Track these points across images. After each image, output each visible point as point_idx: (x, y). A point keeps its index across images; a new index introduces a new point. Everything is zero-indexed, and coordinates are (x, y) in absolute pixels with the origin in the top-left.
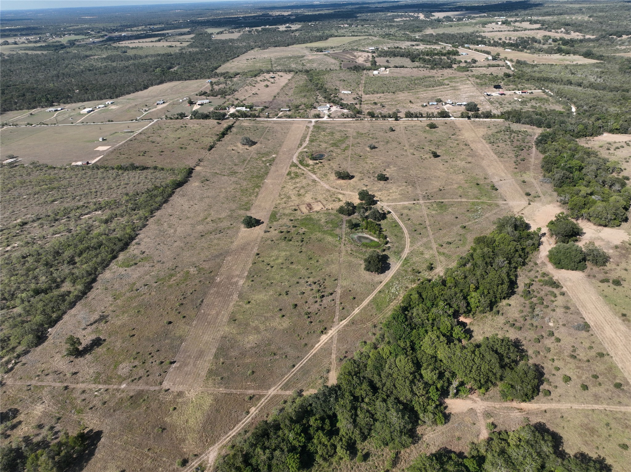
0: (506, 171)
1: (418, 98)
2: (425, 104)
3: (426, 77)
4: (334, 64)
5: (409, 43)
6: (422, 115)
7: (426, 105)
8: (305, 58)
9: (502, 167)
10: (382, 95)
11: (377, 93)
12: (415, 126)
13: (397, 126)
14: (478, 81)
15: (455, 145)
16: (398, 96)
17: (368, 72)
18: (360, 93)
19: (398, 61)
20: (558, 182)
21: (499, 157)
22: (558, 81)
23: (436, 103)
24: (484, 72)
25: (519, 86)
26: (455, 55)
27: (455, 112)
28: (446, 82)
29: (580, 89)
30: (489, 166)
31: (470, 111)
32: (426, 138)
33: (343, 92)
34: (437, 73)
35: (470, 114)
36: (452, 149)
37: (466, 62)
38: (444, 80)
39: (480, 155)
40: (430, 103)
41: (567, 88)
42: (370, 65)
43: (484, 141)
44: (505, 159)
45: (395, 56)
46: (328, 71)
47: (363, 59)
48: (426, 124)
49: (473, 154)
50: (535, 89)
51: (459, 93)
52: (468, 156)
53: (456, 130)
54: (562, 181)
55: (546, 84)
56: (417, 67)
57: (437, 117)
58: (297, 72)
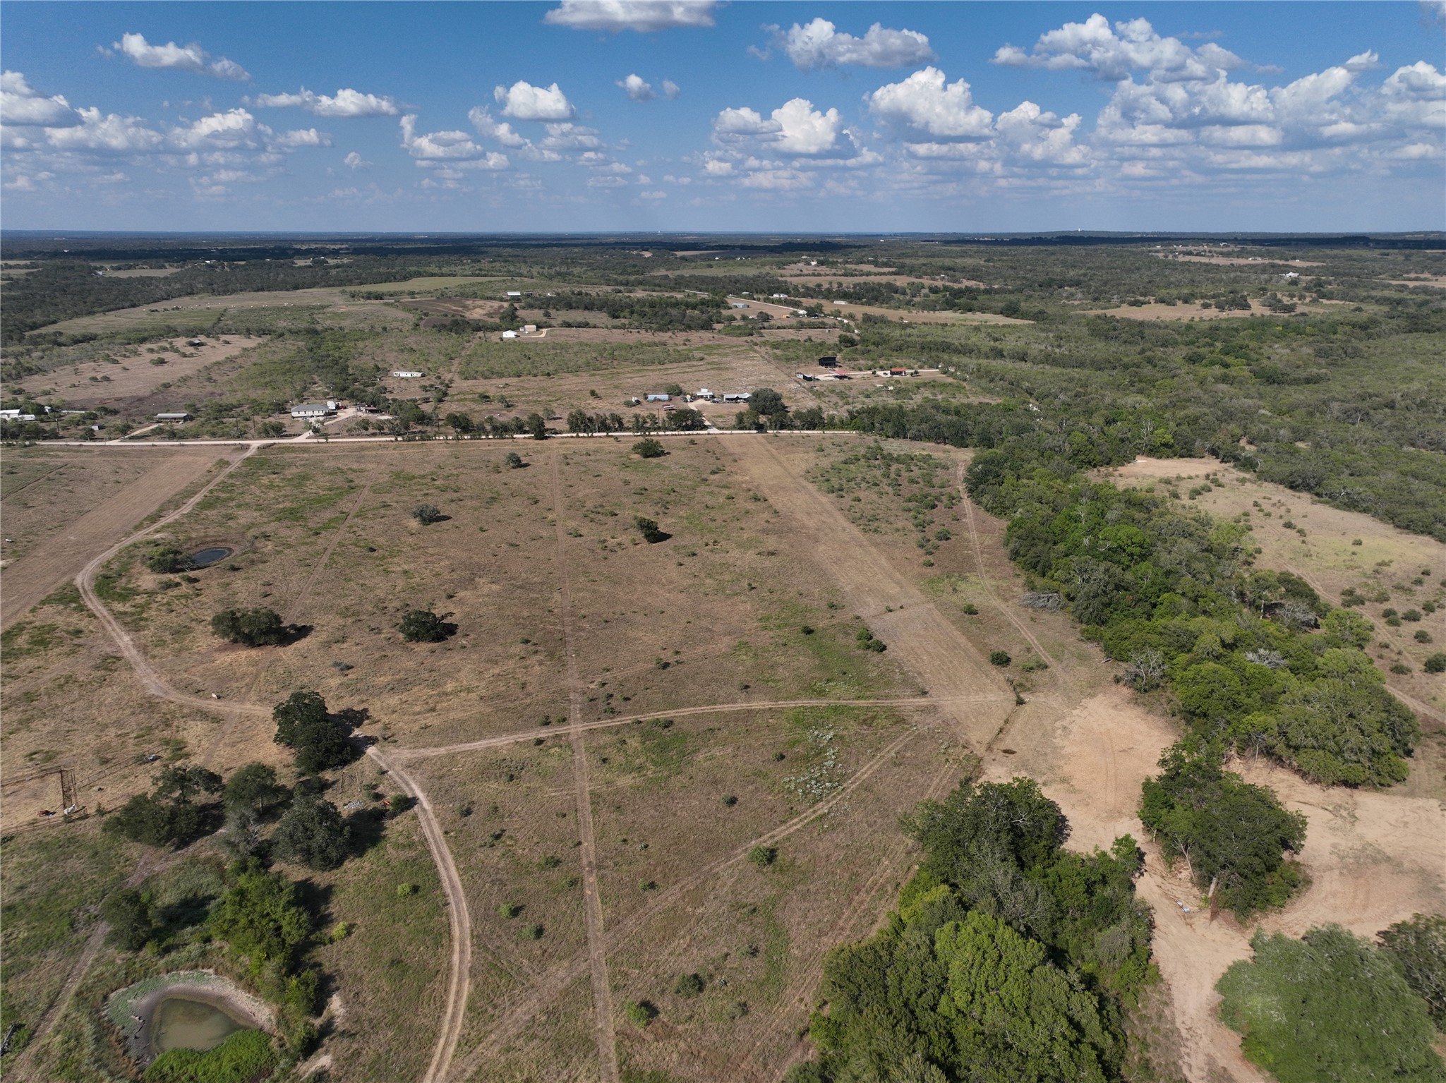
0: (898, 575)
1: (616, 387)
2: (634, 400)
3: (643, 345)
4: (402, 321)
5: (609, 289)
6: (621, 424)
7: (638, 402)
8: (330, 310)
9: (883, 561)
10: (514, 380)
11: (501, 375)
12: (596, 451)
13: (538, 452)
14: (778, 352)
15: (721, 500)
16: (562, 382)
17: (488, 334)
18: (447, 377)
19: (577, 315)
20: (1096, 603)
21: (865, 531)
22: (971, 351)
23: (666, 397)
24: (790, 337)
25: (882, 362)
26: (718, 306)
27: (720, 416)
28: (698, 354)
29: (1026, 366)
30: (838, 561)
31: (763, 413)
32: (627, 483)
33: (396, 373)
34: (675, 339)
35: (763, 419)
36: (713, 514)
37: (744, 318)
38: (691, 351)
39: (803, 526)
40: (651, 397)
41: (997, 364)
42: (498, 321)
43: (810, 486)
44: (889, 538)
45: (570, 306)
46: (378, 334)
47: (482, 312)
48: (631, 445)
49: (781, 524)
50: (921, 367)
51: (731, 375)
52: (765, 532)
53: (723, 459)
54: (1105, 600)
55: (946, 357)
56: (623, 327)
57: (666, 429)
58: (282, 335)
